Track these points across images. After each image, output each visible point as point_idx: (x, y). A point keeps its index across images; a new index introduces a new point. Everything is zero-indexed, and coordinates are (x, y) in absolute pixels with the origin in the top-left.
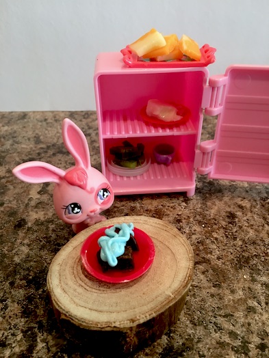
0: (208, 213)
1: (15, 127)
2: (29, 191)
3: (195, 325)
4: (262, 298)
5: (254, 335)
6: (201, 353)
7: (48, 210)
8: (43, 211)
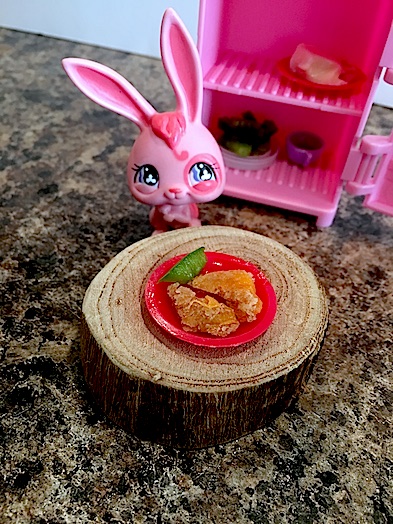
5: (323, 456)
8: (87, 182)
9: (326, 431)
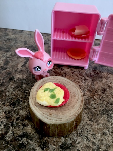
0: (94, 87)
1: (17, 36)
2: (18, 65)
3: (78, 136)
4: (111, 130)
5: (103, 145)
6: (78, 149)
7: (24, 74)
8: (22, 74)
9: (102, 138)
